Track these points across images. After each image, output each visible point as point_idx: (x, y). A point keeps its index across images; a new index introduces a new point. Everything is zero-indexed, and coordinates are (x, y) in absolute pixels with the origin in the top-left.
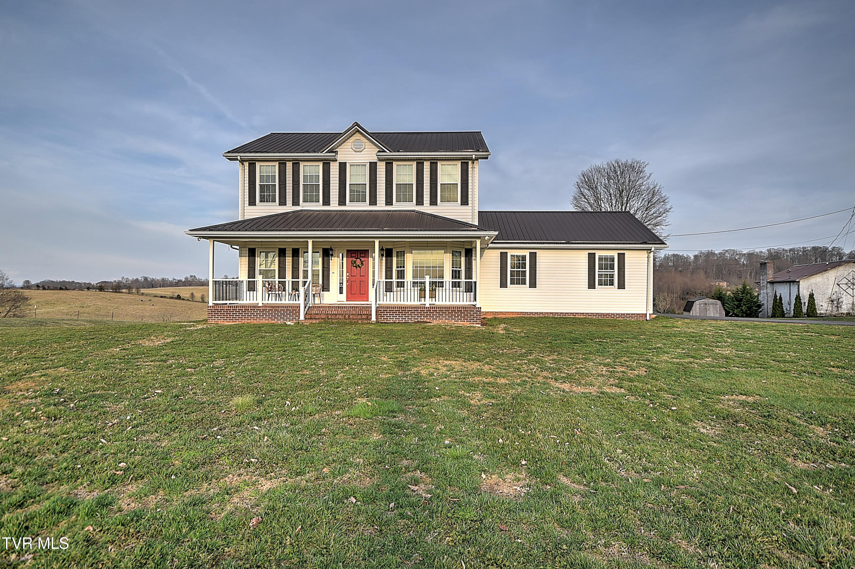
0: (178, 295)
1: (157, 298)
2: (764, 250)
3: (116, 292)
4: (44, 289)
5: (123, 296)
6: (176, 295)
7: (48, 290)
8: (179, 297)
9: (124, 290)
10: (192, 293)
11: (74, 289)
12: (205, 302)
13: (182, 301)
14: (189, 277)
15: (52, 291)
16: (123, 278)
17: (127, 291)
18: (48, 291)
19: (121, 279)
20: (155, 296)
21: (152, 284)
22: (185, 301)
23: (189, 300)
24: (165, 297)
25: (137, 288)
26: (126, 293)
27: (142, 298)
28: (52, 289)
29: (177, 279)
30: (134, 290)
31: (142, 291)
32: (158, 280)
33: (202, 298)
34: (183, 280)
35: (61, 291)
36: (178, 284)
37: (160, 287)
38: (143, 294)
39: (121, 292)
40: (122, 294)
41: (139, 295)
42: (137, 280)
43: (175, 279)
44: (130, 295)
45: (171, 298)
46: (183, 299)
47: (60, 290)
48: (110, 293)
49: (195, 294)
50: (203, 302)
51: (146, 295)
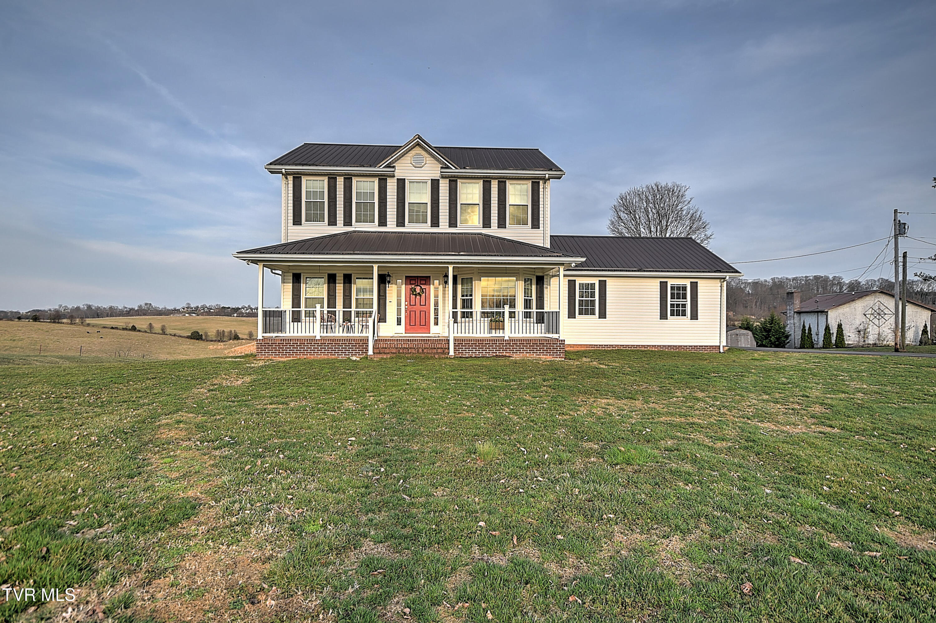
0: (133, 326)
1: (106, 330)
2: (769, 279)
3: (54, 322)
5: (64, 327)
6: (131, 325)
8: (134, 329)
9: (65, 321)
10: (150, 323)
12: (166, 334)
13: (138, 333)
14: (143, 305)
16: (60, 306)
17: (69, 321)
19: (57, 307)
20: (104, 327)
21: (98, 313)
22: (141, 333)
23: (146, 332)
24: (116, 328)
25: (82, 318)
26: (67, 323)
27: (88, 329)
29: (128, 307)
30: (77, 321)
31: (88, 321)
32: (104, 308)
33: (163, 330)
34: (136, 309)
36: (130, 313)
37: (107, 316)
38: (88, 325)
39: (61, 323)
40: (62, 325)
41: (84, 326)
42: (78, 308)
43: (126, 308)
44: (73, 326)
45: (124, 329)
46: (139, 331)
48: (48, 324)
49: (154, 325)
50: (164, 333)
51: (93, 326)
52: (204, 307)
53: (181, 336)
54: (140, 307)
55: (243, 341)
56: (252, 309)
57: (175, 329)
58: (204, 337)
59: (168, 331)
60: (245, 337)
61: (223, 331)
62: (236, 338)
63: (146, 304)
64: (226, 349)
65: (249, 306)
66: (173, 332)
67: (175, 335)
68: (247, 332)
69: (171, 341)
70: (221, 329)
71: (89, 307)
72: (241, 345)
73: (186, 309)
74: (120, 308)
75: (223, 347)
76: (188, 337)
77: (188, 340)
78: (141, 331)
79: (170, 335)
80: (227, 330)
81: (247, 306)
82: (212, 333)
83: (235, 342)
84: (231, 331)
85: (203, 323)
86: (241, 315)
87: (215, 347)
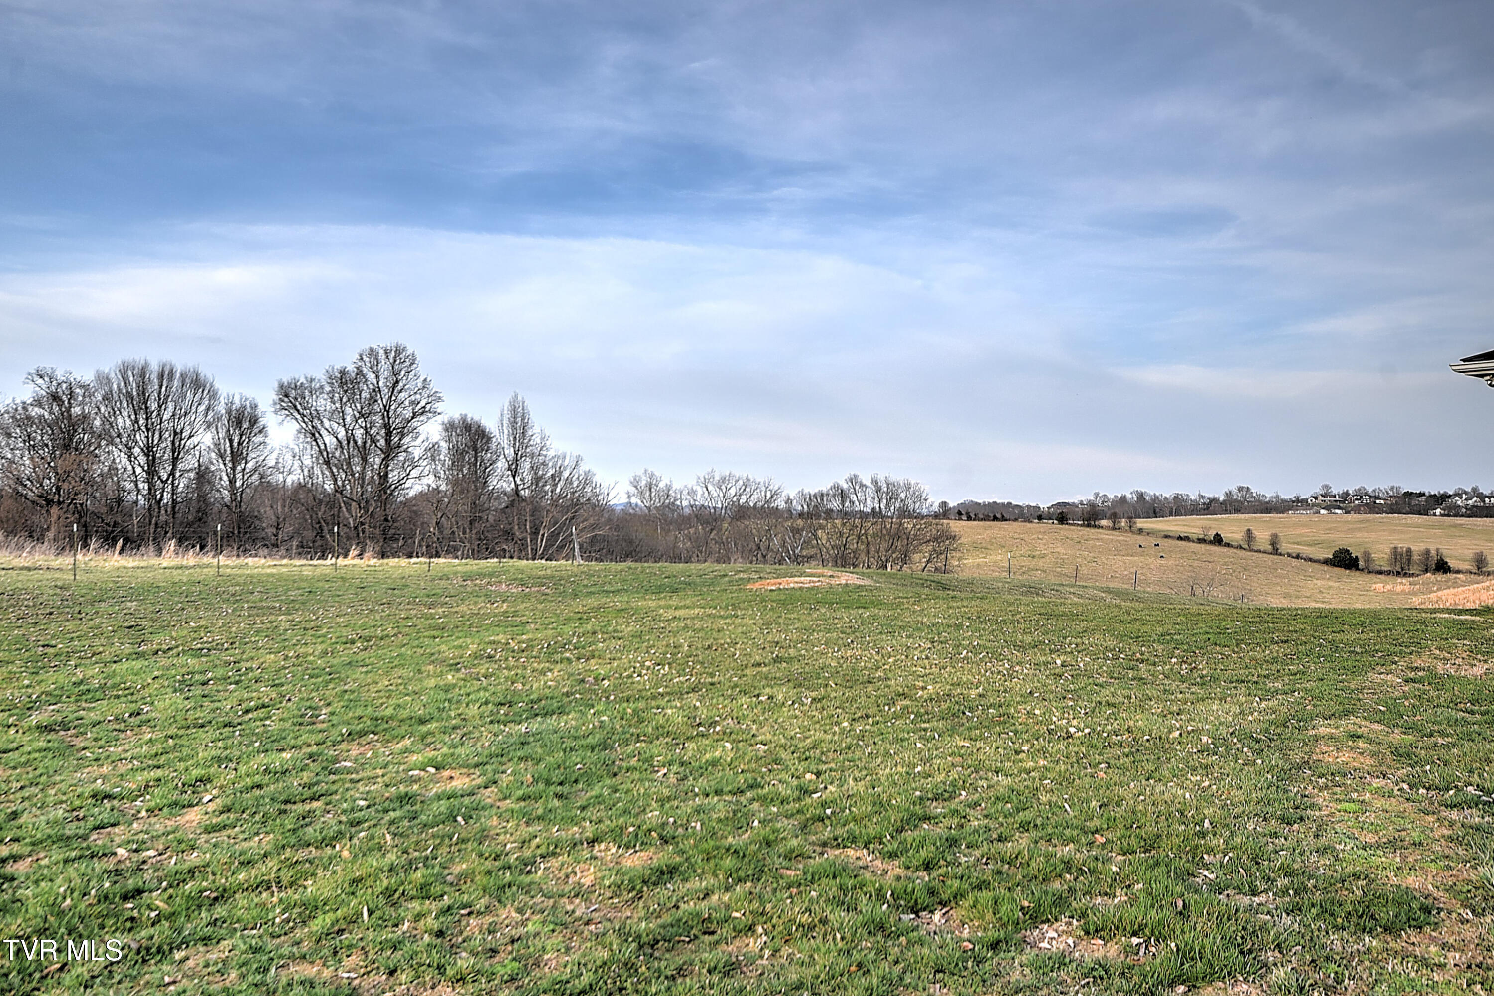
0: (1217, 535)
1: (1170, 541)
3: (1089, 526)
4: (969, 519)
5: (1104, 535)
6: (1212, 534)
7: (974, 520)
8: (1218, 540)
9: (1104, 523)
10: (1249, 530)
11: (1016, 520)
12: (1281, 554)
13: (1225, 549)
14: (1234, 491)
15: (981, 523)
16: (1097, 495)
17: (1110, 524)
18: (975, 523)
19: (1092, 498)
20: (1166, 537)
22: (1232, 550)
23: (1240, 547)
24: (1187, 539)
25: (1130, 518)
26: (1108, 528)
27: (1140, 539)
28: (982, 520)
29: (1208, 495)
30: (1123, 523)
31: (1141, 523)
32: (1166, 498)
33: (1273, 544)
34: (1222, 498)
35: (996, 523)
36: (1209, 507)
37: (1171, 515)
38: (1141, 531)
39: (1099, 527)
40: (1101, 530)
41: (1133, 533)
42: (1123, 499)
43: (1203, 497)
44: (1116, 533)
45: (1201, 541)
46: (1228, 545)
47: (993, 520)
48: (1079, 528)
49: (1256, 533)
50: (1276, 552)
51: (1148, 534)
52: (1360, 494)
53: (1311, 560)
54: (1229, 494)
55: (1460, 576)
56: (1482, 497)
57: (1298, 544)
58: (1361, 563)
59: (1285, 547)
60: (1465, 566)
61: (1409, 551)
62: (1442, 567)
63: (1240, 489)
64: (1415, 594)
65: (1474, 490)
66: (1294, 549)
67: (1298, 557)
68: (1470, 553)
69: (1289, 568)
70: (1403, 546)
71: (1141, 496)
72: (1455, 585)
73: (1321, 498)
74: (1193, 498)
75: (1407, 588)
76: (1326, 562)
77: (1326, 568)
78: (1232, 546)
79: (1289, 555)
80: (1417, 548)
81: (1469, 490)
82: (1381, 555)
83: (1440, 577)
84: (1428, 552)
85: (1360, 530)
86: (1453, 512)
87: (1388, 587)
